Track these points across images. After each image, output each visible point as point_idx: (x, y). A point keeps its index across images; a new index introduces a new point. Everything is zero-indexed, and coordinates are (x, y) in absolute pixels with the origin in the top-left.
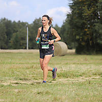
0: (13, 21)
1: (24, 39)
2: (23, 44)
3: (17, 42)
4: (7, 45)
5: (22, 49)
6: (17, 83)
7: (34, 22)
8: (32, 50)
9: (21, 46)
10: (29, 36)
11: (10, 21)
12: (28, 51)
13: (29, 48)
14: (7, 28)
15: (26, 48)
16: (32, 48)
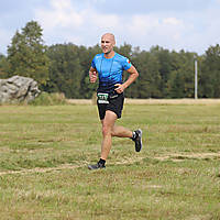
0: (171, 51)
1: (190, 80)
2: (189, 89)
3: (178, 85)
4: (161, 90)
5: (187, 97)
6: (180, 158)
7: (207, 52)
8: (204, 100)
9: (184, 92)
10: (198, 76)
11: (167, 51)
12: (196, 101)
13: (199, 97)
14: (161, 63)
15: (193, 97)
16: (205, 97)
